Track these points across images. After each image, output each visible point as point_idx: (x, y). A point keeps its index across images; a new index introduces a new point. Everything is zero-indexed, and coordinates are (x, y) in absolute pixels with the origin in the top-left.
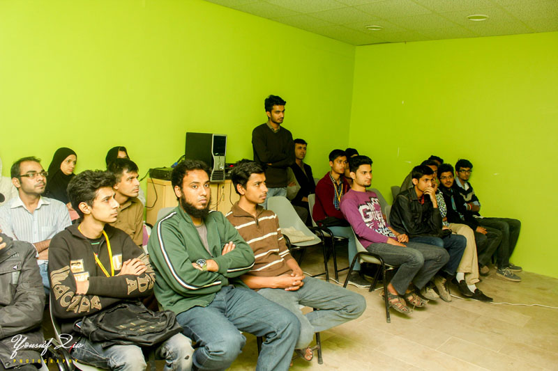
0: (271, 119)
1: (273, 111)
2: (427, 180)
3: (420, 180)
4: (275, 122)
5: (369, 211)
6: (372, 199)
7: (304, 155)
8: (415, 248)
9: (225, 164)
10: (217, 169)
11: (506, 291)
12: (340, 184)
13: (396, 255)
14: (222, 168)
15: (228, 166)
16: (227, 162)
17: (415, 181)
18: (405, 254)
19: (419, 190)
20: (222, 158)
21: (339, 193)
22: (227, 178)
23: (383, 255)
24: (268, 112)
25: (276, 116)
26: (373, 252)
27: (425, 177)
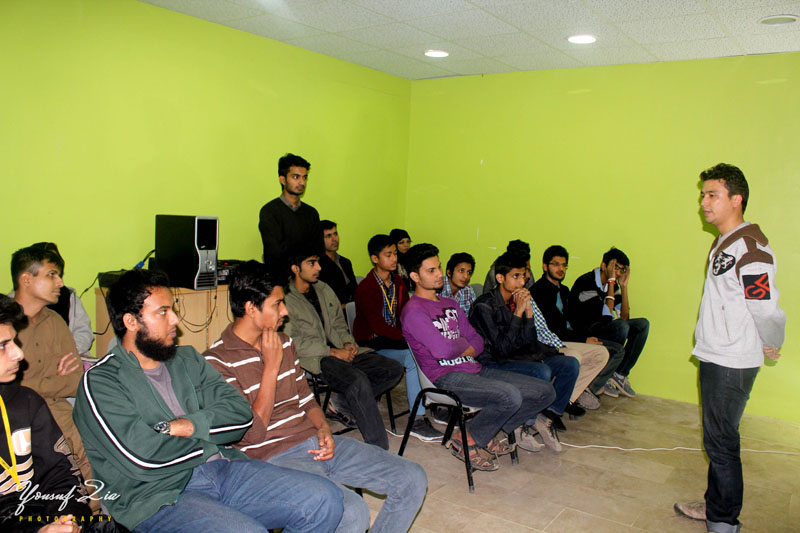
0: (285, 188)
1: (289, 175)
2: (517, 275)
3: (508, 275)
4: (292, 193)
5: (441, 330)
6: (448, 312)
7: (337, 244)
8: (507, 381)
9: (217, 260)
10: (205, 270)
11: (638, 430)
12: (391, 287)
13: (481, 393)
14: (213, 268)
15: (221, 264)
16: (219, 258)
17: (499, 277)
18: (494, 391)
19: (506, 290)
20: (211, 253)
21: (390, 300)
22: (220, 283)
23: (461, 393)
24: (282, 177)
25: (294, 183)
26: (444, 388)
27: (515, 271)
